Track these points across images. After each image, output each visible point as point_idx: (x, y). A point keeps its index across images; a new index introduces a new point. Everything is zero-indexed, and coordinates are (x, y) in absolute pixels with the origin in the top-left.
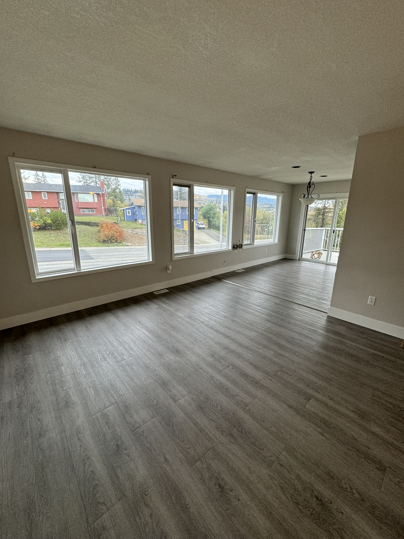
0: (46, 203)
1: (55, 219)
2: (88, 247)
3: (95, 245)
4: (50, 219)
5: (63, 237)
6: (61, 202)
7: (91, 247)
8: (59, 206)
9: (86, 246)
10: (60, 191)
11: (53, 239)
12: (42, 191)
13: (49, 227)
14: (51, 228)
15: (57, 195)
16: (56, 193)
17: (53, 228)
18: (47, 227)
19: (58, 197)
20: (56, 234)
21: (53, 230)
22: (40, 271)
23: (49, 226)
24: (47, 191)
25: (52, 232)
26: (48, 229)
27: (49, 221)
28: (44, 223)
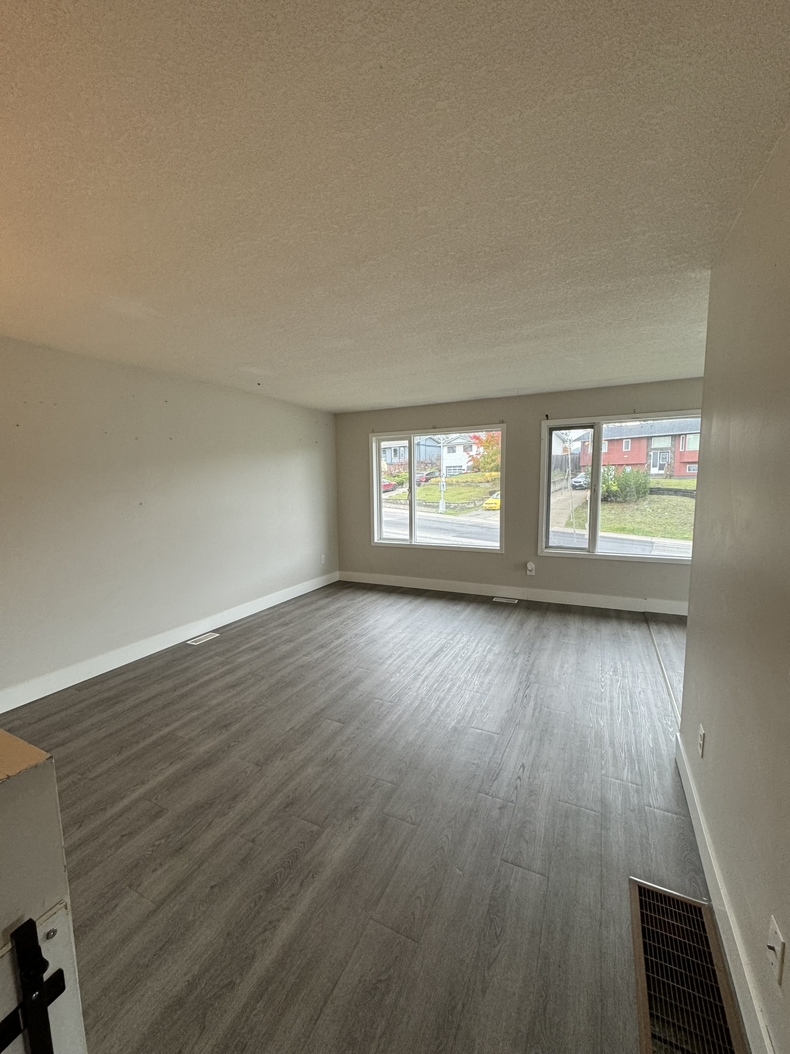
0: (627, 456)
1: (625, 484)
2: (668, 538)
3: (686, 536)
4: (616, 484)
5: (630, 515)
6: (652, 453)
7: (675, 538)
8: (647, 460)
9: (667, 535)
10: (654, 435)
11: (612, 517)
12: (623, 437)
13: (612, 498)
14: (616, 500)
15: (648, 442)
16: (646, 440)
17: (618, 500)
18: (611, 498)
19: (647, 446)
20: (620, 510)
21: (618, 502)
22: (384, 537)
23: (613, 496)
24: (631, 437)
25: (616, 506)
26: (611, 501)
27: (615, 488)
28: (607, 491)
